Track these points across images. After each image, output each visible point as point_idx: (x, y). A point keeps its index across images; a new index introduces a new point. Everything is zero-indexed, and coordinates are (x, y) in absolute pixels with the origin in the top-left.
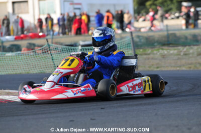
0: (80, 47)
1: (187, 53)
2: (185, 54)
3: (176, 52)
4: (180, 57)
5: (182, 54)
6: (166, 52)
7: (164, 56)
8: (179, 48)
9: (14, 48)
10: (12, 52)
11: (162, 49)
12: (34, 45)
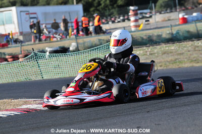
0: (48, 53)
1: (152, 52)
2: (151, 54)
3: (141, 52)
4: (147, 56)
5: (148, 53)
8: (144, 48)
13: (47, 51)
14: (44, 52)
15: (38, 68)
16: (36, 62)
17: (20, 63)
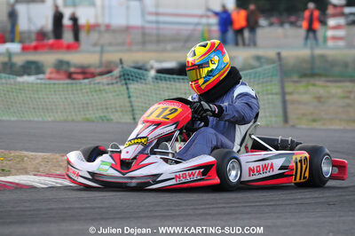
0: (153, 73)
6: (321, 91)
7: (319, 99)
9: (33, 67)
10: (29, 74)
11: (314, 85)
12: (68, 64)
13: (152, 68)
14: (146, 70)
15: (127, 100)
16: (125, 87)
17: (92, 86)
